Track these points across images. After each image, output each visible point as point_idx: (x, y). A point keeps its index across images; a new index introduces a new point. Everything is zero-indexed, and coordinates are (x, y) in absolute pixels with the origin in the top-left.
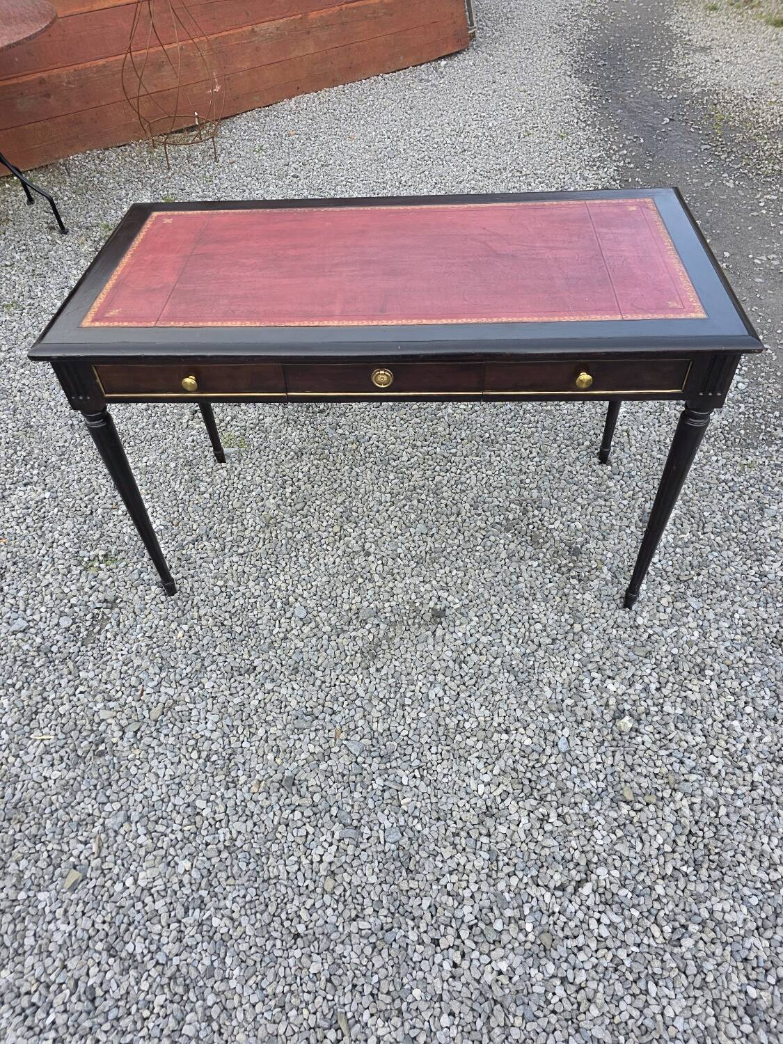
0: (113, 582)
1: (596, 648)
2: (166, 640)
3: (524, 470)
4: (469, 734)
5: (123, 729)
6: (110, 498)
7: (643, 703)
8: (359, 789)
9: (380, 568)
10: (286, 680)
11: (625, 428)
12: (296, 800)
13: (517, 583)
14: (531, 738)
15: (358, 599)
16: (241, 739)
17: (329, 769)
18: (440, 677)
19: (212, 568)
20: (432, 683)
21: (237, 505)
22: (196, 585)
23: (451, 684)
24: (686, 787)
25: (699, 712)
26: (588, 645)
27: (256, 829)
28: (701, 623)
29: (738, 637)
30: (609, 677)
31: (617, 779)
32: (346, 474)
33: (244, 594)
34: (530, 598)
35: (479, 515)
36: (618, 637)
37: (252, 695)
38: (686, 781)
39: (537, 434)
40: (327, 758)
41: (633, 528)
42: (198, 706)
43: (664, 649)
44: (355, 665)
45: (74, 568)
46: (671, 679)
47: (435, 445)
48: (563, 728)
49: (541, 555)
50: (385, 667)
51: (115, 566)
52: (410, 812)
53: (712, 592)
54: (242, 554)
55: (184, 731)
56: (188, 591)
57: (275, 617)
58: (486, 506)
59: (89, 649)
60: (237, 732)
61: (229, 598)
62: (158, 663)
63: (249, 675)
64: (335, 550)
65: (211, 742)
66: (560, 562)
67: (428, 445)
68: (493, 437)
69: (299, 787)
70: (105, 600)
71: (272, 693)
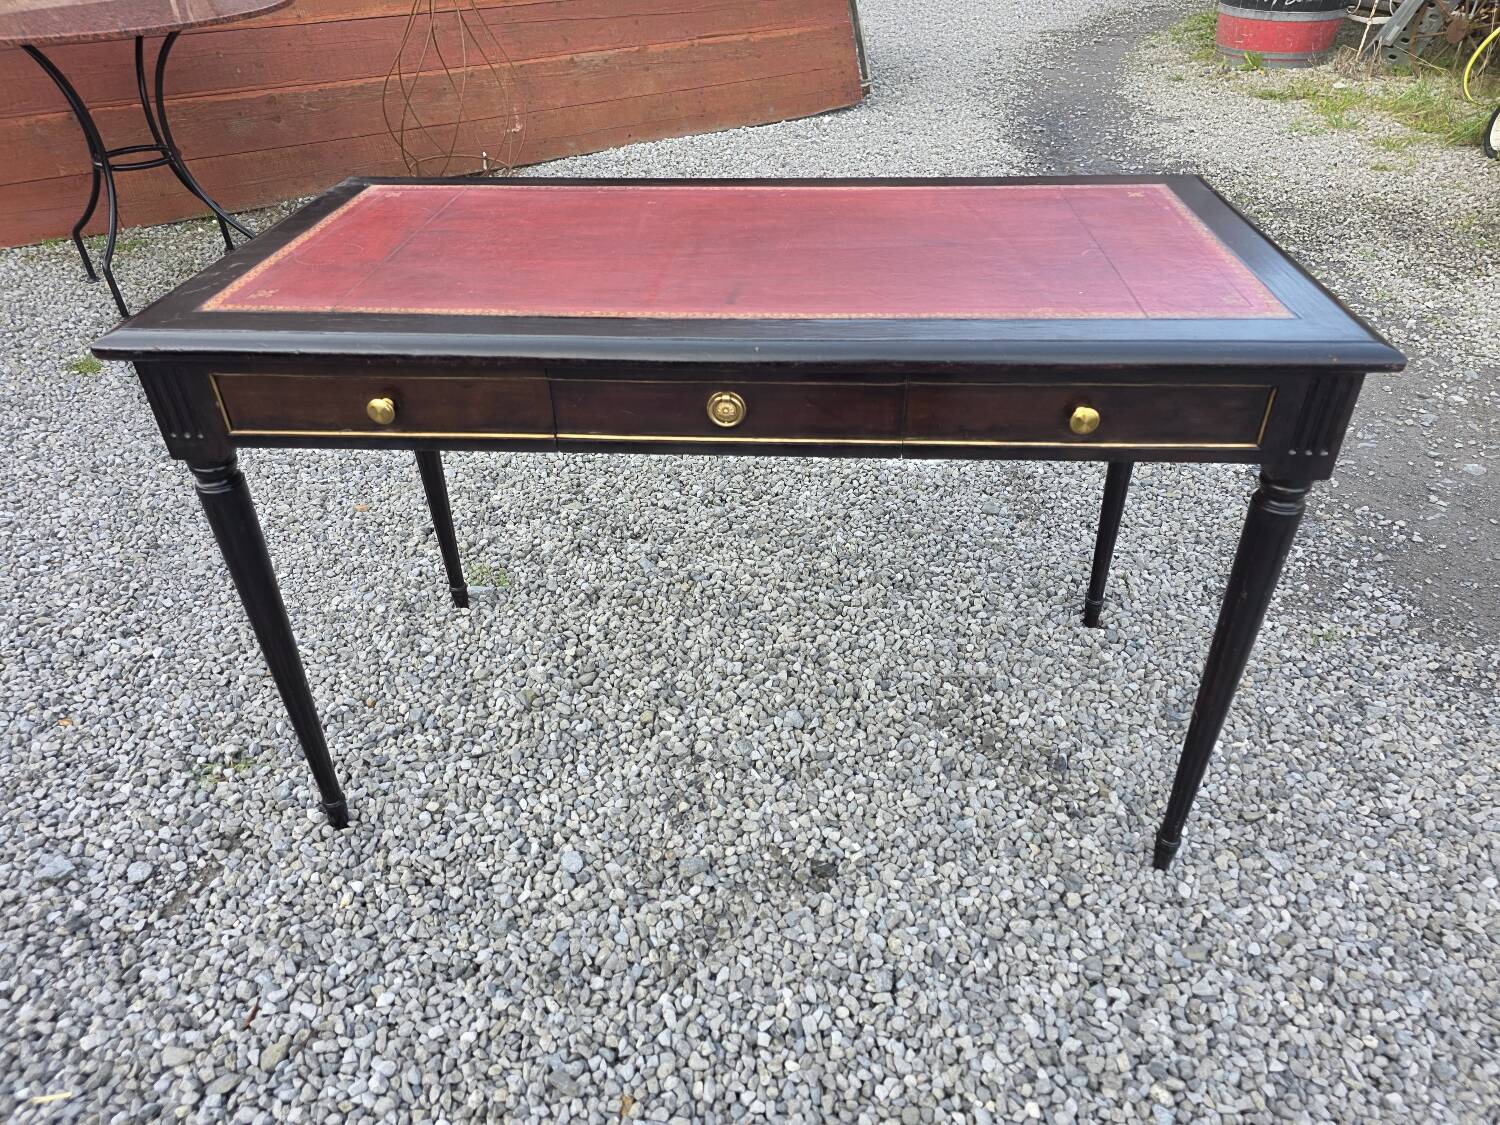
0: (240, 801)
1: (1112, 938)
2: (319, 909)
3: (962, 630)
4: (882, 1112)
5: (202, 1090)
9: (720, 784)
10: (533, 993)
11: (1120, 572)
13: (962, 817)
15: (678, 839)
16: (434, 1114)
19: (423, 779)
20: (810, 1003)
21: (479, 673)
22: (389, 809)
25: (1315, 1069)
26: (1096, 932)
28: (1293, 898)
29: (1362, 927)
30: (1143, 999)
32: (669, 629)
33: (472, 827)
34: (986, 848)
35: (891, 699)
36: (1148, 919)
37: (464, 1022)
39: (979, 578)
41: (1152, 730)
42: (357, 1042)
43: (1237, 946)
44: (666, 969)
45: (176, 774)
47: (816, 589)
49: (1000, 770)
51: (249, 772)
53: (1303, 842)
54: (478, 757)
55: (322, 1095)
56: (373, 820)
57: (524, 870)
58: (902, 685)
59: (171, 924)
60: (428, 1099)
61: (446, 834)
62: (294, 954)
63: (465, 981)
64: (642, 753)
65: (371, 1119)
66: (1032, 782)
67: (805, 588)
68: (909, 579)
70: (220, 835)
71: (503, 1019)
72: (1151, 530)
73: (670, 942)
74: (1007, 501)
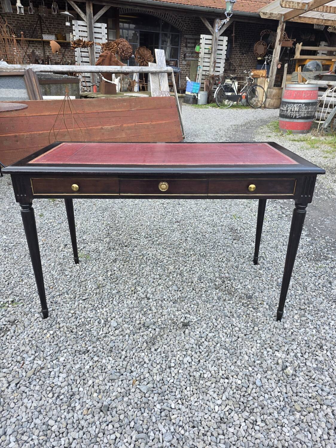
0: (15, 312)
1: (267, 337)
2: (40, 338)
3: (220, 266)
4: (207, 380)
5: (9, 383)
6: (19, 277)
7: (295, 362)
8: (147, 411)
9: (155, 304)
10: (105, 356)
11: (263, 252)
12: (109, 418)
13: (224, 310)
14: (241, 380)
15: (144, 318)
16: (79, 386)
17: (129, 401)
18: (189, 352)
19: (69, 306)
20: (185, 355)
21: (83, 280)
22: (59, 313)
24: (327, 402)
26: (263, 335)
27: (84, 436)
28: (315, 326)
30: (276, 350)
31: (290, 400)
32: (137, 268)
33: (84, 317)
34: (231, 317)
35: (202, 282)
36: (277, 333)
37: (86, 364)
38: (327, 399)
39: (224, 253)
40: (128, 394)
41: (274, 289)
42: (55, 370)
43: (300, 337)
44: (143, 348)
46: (307, 351)
47: (179, 257)
48: (257, 374)
49: (233, 299)
50: (159, 348)
51: (17, 306)
52: (177, 423)
53: (317, 314)
54: (84, 300)
55: (45, 383)
56: (54, 316)
57: (100, 327)
58: (205, 279)
60: (76, 383)
61: (76, 319)
62: (34, 349)
63: (85, 354)
64: (132, 298)
65: (60, 388)
66: (243, 302)
67: (176, 257)
68: (205, 254)
69: (111, 411)
70: (9, 321)
71: (97, 362)
72: (270, 242)
73: (144, 342)
74: (230, 235)
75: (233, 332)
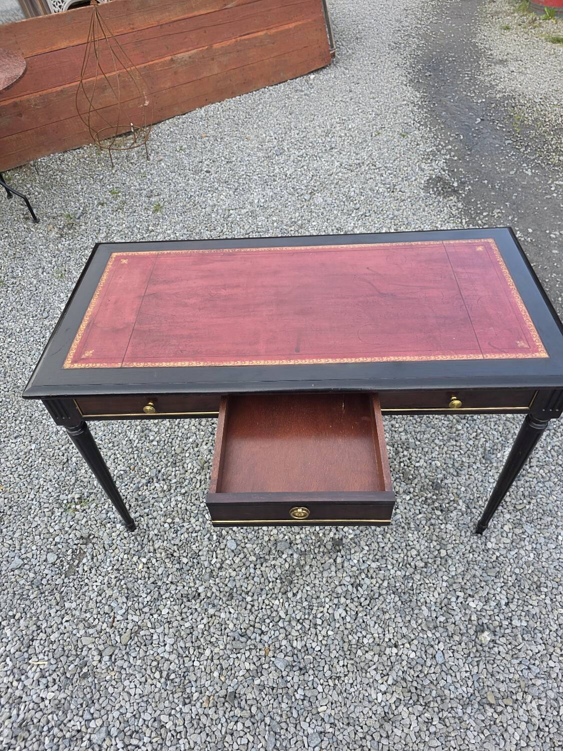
0: (87, 521)
1: (459, 571)
4: (367, 649)
5: (100, 654)
7: (496, 617)
8: (286, 700)
10: (224, 605)
12: (238, 712)
14: (415, 652)
15: (275, 531)
16: (193, 659)
17: (262, 683)
18: (342, 600)
19: (162, 506)
20: (336, 605)
21: (178, 451)
22: (151, 522)
23: (351, 605)
24: (534, 691)
25: (538, 623)
26: (452, 568)
27: (208, 739)
28: (535, 546)
30: (470, 596)
31: (482, 684)
33: (188, 529)
34: (406, 527)
36: (474, 559)
37: (198, 620)
38: (534, 685)
40: (259, 674)
41: (478, 465)
42: (157, 630)
43: (509, 569)
44: (276, 591)
45: (56, 510)
46: (516, 595)
48: (439, 642)
49: (412, 490)
50: (300, 592)
51: (87, 507)
52: (326, 720)
53: (541, 519)
54: (184, 494)
55: (148, 654)
56: (145, 527)
57: (212, 548)
59: (71, 581)
60: (189, 653)
61: (177, 533)
62: (124, 593)
63: (195, 601)
65: (169, 662)
66: (426, 495)
69: (239, 700)
70: (82, 537)
71: (214, 617)
73: (277, 579)
75: (408, 556)
